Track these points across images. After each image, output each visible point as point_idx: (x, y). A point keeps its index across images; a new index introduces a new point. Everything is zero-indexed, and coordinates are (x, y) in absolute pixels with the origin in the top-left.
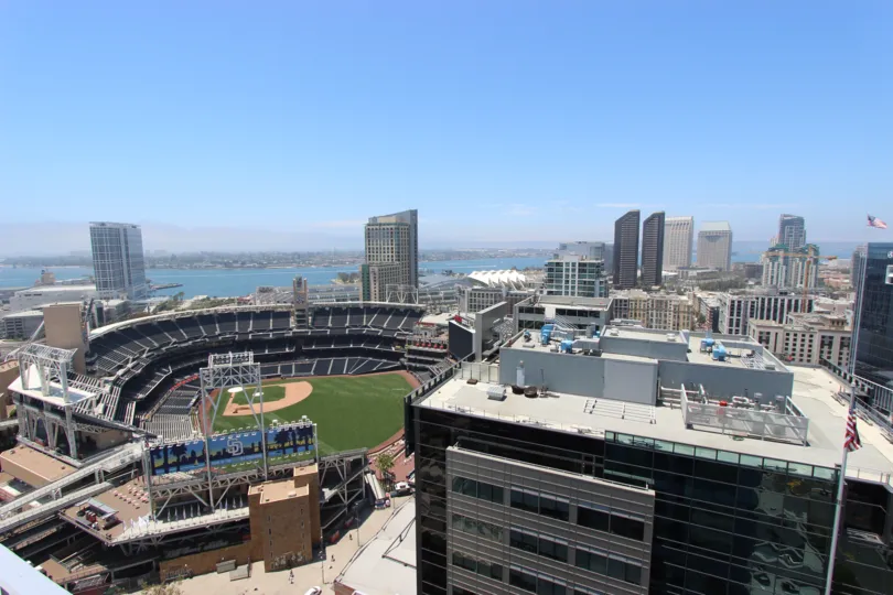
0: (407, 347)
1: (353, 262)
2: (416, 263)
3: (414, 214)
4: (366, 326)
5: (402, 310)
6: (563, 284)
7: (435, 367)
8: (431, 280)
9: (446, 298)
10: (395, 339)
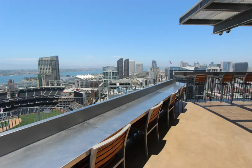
0: (59, 100)
1: (30, 73)
2: (59, 73)
3: (57, 57)
4: (42, 95)
5: (56, 88)
6: (108, 78)
7: (70, 105)
8: (63, 78)
9: (69, 84)
10: (54, 98)
